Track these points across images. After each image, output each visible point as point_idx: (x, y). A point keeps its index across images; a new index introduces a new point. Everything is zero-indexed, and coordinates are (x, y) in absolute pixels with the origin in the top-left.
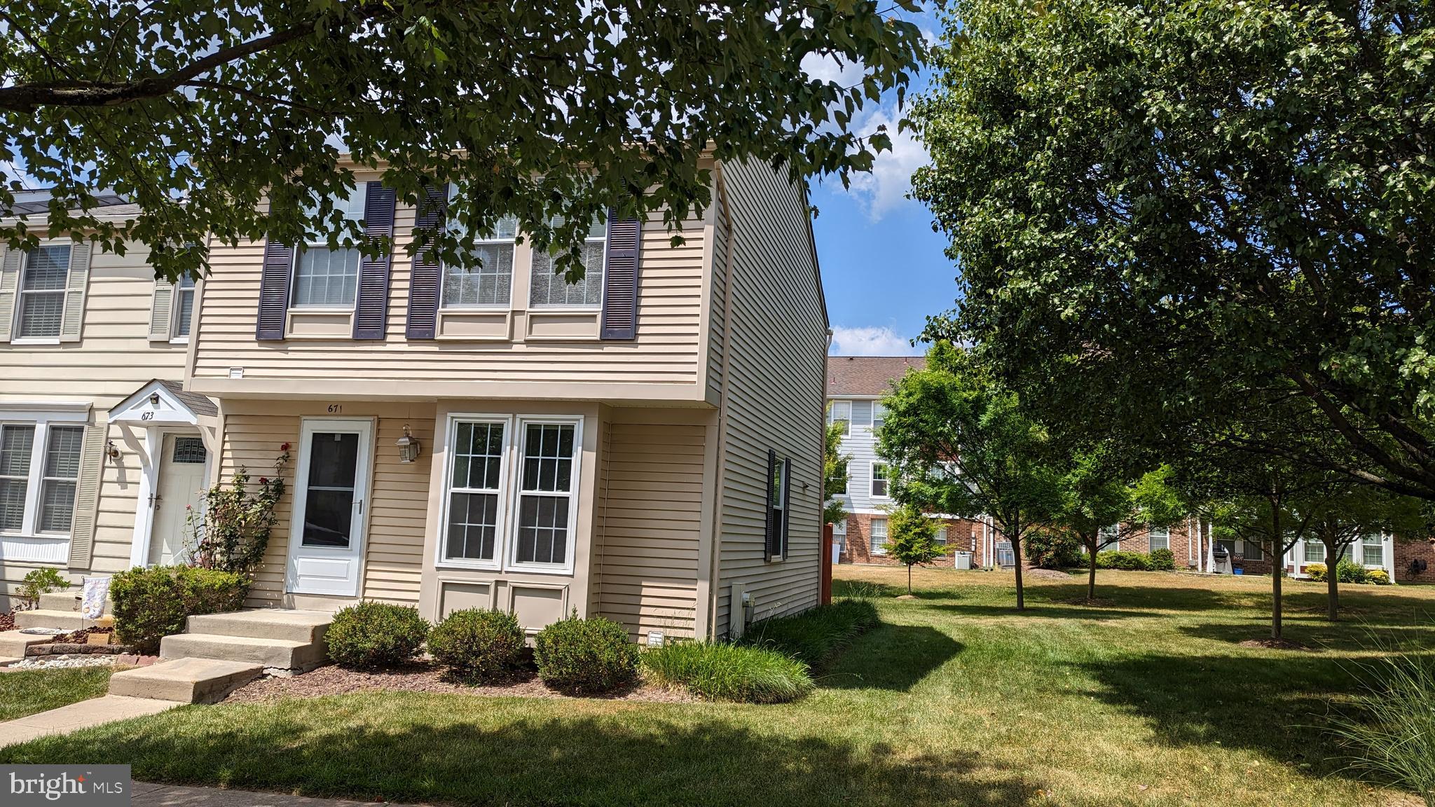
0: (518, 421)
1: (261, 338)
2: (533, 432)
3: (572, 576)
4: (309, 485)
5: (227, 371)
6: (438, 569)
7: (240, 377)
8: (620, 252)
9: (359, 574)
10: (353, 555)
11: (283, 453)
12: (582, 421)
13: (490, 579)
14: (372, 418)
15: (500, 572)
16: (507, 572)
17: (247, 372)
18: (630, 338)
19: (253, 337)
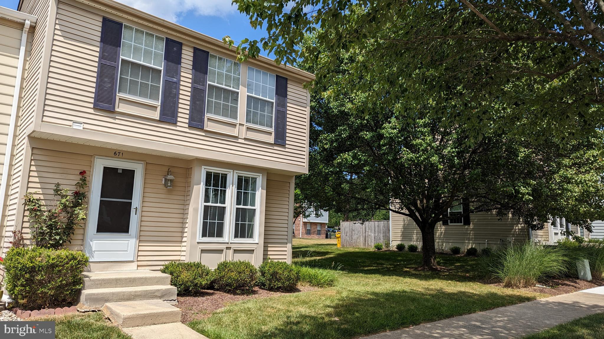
0: (235, 173)
1: (96, 107)
2: (240, 179)
3: (258, 244)
4: (101, 197)
5: (70, 123)
6: (198, 243)
7: (82, 129)
8: (280, 109)
9: (135, 248)
10: (132, 238)
11: (80, 177)
12: (261, 177)
13: (223, 247)
14: (143, 162)
15: (228, 243)
16: (231, 243)
17: (86, 126)
18: (283, 145)
19: (92, 106)
